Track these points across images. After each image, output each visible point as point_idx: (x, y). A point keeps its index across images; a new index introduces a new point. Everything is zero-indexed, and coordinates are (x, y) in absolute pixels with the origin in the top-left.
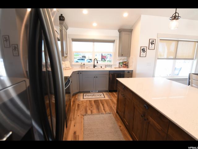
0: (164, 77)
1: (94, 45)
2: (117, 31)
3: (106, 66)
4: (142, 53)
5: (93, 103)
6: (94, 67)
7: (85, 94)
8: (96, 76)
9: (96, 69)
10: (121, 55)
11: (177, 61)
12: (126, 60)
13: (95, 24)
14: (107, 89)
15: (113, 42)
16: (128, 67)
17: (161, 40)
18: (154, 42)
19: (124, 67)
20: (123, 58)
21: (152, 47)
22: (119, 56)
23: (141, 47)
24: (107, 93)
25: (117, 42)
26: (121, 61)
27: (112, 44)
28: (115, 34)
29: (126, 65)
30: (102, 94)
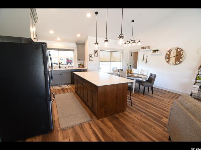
0: (106, 73)
1: (59, 52)
2: (75, 44)
3: (69, 67)
4: (90, 58)
5: (60, 90)
6: (60, 68)
7: (54, 87)
8: (62, 73)
9: (61, 69)
10: (79, 59)
11: (112, 63)
12: (82, 63)
13: (59, 39)
14: (70, 82)
15: (73, 50)
16: (84, 68)
17: (101, 51)
18: (97, 52)
19: (81, 67)
20: (80, 61)
21: (96, 55)
22: (77, 60)
23: (90, 55)
24: (71, 85)
25: (76, 51)
26: (79, 64)
27: (72, 52)
28: (74, 46)
29: (82, 66)
30: (66, 85)
